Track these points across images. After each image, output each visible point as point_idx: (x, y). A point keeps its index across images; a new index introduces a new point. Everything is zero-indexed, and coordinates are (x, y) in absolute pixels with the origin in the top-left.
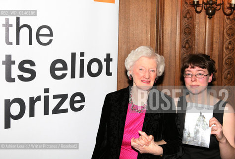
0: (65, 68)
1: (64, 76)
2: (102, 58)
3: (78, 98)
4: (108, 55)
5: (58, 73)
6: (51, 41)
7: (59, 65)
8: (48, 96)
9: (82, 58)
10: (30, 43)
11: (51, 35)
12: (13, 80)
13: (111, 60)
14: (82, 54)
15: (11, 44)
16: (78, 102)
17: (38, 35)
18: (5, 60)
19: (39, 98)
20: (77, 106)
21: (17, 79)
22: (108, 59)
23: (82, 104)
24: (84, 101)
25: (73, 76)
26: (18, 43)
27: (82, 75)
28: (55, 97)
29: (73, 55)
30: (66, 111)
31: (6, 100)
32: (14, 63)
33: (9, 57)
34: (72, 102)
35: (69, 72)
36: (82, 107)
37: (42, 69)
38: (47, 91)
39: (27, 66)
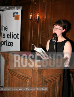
0: (9, 36)
1: (9, 37)
3: (11, 43)
4: (18, 33)
5: (8, 37)
7: (8, 35)
13: (19, 35)
14: (12, 33)
20: (12, 45)
25: (11, 38)
26: (3, 30)
27: (12, 38)
28: (8, 42)
30: (9, 46)
34: (11, 44)
35: (10, 37)
36: (12, 46)
37: (6, 36)
38: (7, 40)
39: (4, 35)
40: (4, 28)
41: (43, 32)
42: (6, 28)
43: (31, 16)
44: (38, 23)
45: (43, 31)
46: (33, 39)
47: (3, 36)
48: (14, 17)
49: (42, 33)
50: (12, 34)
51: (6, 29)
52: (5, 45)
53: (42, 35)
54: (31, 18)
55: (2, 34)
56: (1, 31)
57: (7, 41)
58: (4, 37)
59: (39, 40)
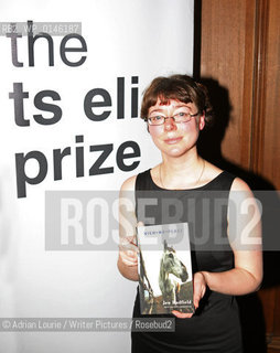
0: (108, 102)
3: (129, 150)
5: (97, 111)
6: (84, 59)
7: (98, 98)
8: (82, 148)
9: (135, 86)
10: (51, 64)
11: (84, 49)
12: (27, 123)
14: (135, 80)
15: (21, 65)
17: (63, 50)
18: (12, 91)
19: (67, 151)
21: (33, 121)
23: (136, 159)
24: (139, 155)
25: (121, 115)
26: (32, 64)
27: (134, 115)
28: (93, 149)
29: (121, 81)
31: (17, 155)
32: (26, 95)
33: (19, 86)
35: (114, 108)
36: (136, 165)
37: (72, 105)
38: (80, 139)
39: (47, 100)
40: (41, 46)
42: (74, 43)
50: (128, 87)
58: (48, 115)
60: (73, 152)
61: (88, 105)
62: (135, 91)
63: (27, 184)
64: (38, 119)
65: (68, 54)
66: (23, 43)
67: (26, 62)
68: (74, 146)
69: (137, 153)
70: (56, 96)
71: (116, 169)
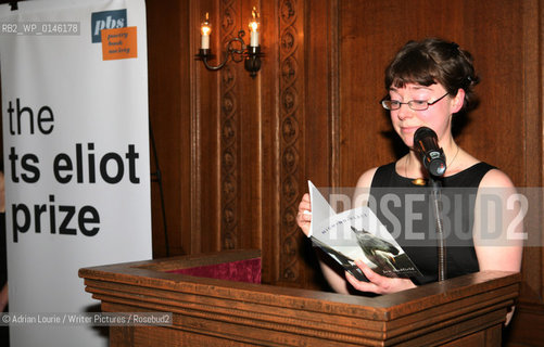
0: (69, 167)
1: (69, 178)
2: (123, 152)
3: (88, 215)
4: (131, 147)
5: (63, 174)
6: (52, 127)
7: (63, 163)
8: (54, 207)
9: (91, 152)
10: (32, 132)
11: (52, 119)
12: (17, 180)
13: (137, 156)
14: (91, 146)
15: (14, 133)
16: (89, 221)
17: (40, 120)
19: (44, 207)
20: (89, 227)
21: (21, 179)
22: (132, 155)
23: (96, 225)
24: (98, 222)
25: (80, 180)
26: (19, 133)
27: (92, 180)
29: (79, 147)
30: (74, 232)
32: (17, 157)
34: (82, 221)
35: (74, 172)
36: (95, 231)
37: (45, 166)
38: (52, 198)
39: (30, 162)
40: (25, 115)
41: (292, 133)
42: (46, 114)
43: (206, 30)
44: (254, 77)
45: (288, 122)
46: (225, 179)
47: (20, 170)
48: (96, 39)
49: (283, 134)
50: (86, 152)
51: (46, 126)
52: (38, 230)
53: (285, 152)
54: (205, 45)
55: (13, 157)
56: (9, 141)
57: (57, 204)
58: (31, 175)
59: (268, 181)
60: (48, 209)
61: (57, 168)
62: (91, 157)
63: (19, 233)
64: (24, 177)
65: (43, 124)
66: (15, 114)
67: (16, 132)
68: (49, 204)
69: (96, 219)
70: (35, 159)
71: (79, 231)
